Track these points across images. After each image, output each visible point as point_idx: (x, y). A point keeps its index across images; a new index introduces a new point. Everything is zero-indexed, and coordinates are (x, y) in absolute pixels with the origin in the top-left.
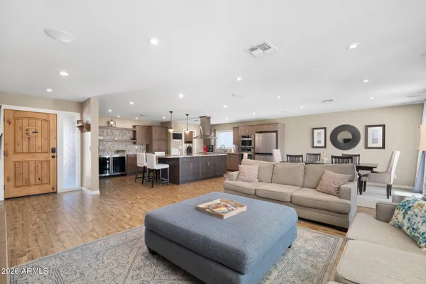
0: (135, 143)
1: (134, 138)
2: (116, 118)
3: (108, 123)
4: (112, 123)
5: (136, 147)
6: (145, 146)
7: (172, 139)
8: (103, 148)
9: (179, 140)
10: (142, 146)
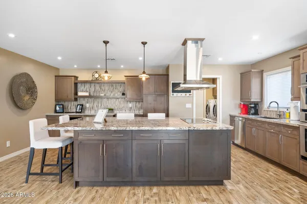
3: (93, 76)
4: (97, 75)
5: (131, 105)
6: (142, 103)
7: (172, 94)
8: (91, 106)
9: (185, 94)
10: (138, 103)
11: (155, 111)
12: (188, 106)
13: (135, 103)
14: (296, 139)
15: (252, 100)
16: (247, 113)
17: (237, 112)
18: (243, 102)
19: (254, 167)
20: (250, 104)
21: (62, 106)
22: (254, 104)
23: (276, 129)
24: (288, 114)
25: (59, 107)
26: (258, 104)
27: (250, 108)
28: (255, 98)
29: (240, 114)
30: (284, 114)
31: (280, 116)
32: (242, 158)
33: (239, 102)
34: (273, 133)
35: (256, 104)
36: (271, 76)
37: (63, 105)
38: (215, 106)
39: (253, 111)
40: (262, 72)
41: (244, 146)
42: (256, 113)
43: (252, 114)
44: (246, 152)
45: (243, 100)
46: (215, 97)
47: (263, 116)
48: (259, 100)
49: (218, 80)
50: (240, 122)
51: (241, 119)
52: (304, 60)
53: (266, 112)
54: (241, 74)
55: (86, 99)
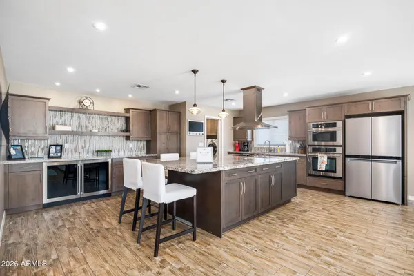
0: (128, 138)
1: (127, 130)
2: (94, 94)
3: (81, 102)
4: (87, 103)
5: (131, 144)
6: (145, 143)
8: (72, 147)
9: (199, 133)
10: (139, 143)
11: (168, 151)
13: (136, 142)
15: (246, 140)
20: (245, 143)
21: (19, 148)
25: (15, 150)
30: (275, 150)
31: (271, 151)
33: (232, 141)
35: (249, 143)
37: (21, 146)
39: (246, 148)
45: (237, 139)
48: (251, 140)
53: (256, 148)
54: (234, 118)
55: (64, 137)
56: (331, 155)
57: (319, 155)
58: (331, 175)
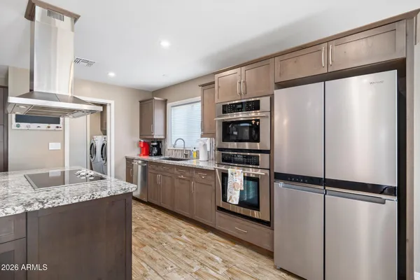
7: (14, 123)
9: (47, 125)
12: (54, 146)
14: (211, 185)
15: (155, 137)
16: (149, 153)
17: (135, 153)
18: (143, 139)
19: (163, 233)
20: (153, 142)
22: (157, 142)
23: (188, 174)
24: (195, 154)
26: (161, 142)
27: (152, 146)
28: (158, 133)
29: (140, 155)
30: (191, 154)
31: (187, 156)
32: (144, 220)
33: (137, 139)
34: (184, 179)
35: (159, 142)
36: (176, 108)
38: (103, 145)
39: (155, 151)
40: (165, 102)
41: (145, 199)
42: (159, 154)
43: (155, 155)
44: (150, 207)
45: (144, 137)
46: (105, 133)
47: (168, 157)
48: (163, 137)
49: (108, 107)
50: (140, 167)
51: (140, 162)
52: (219, 87)
53: (170, 151)
54: (140, 102)
56: (252, 172)
57: (230, 170)
58: (250, 212)
